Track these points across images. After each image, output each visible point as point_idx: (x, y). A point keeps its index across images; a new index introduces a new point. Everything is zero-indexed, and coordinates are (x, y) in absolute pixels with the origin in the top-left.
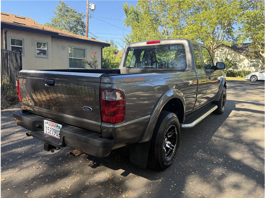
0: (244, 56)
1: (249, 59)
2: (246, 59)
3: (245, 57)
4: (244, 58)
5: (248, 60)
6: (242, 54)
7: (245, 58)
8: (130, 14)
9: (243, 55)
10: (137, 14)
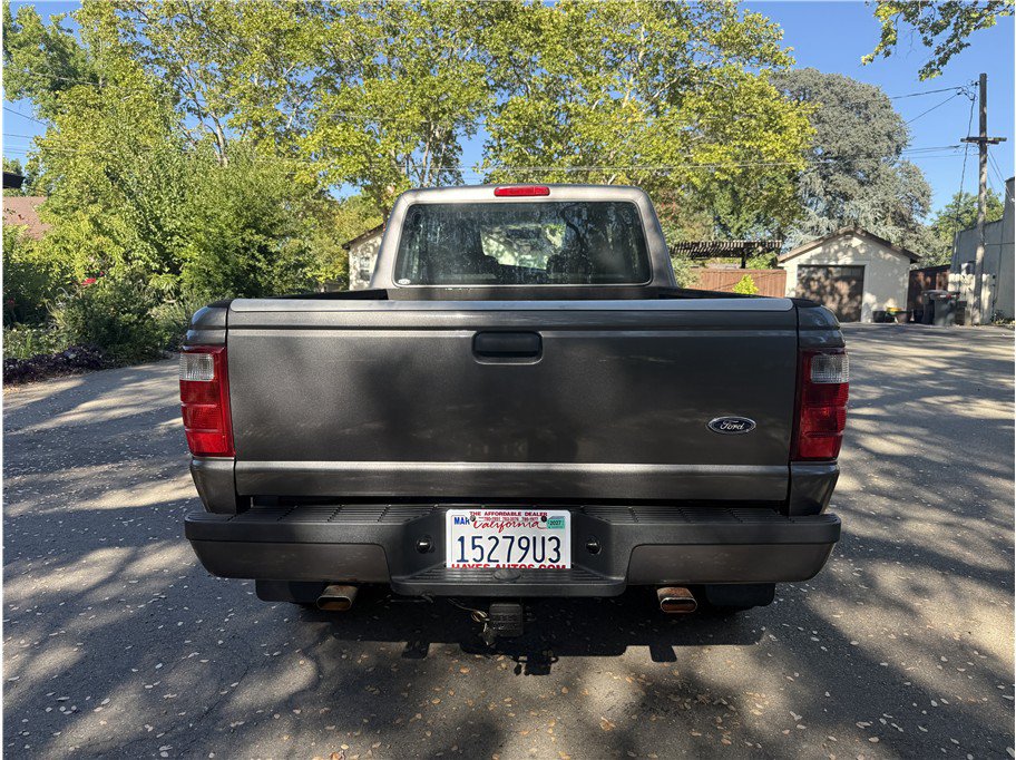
0: (500, 243)
1: (516, 254)
2: (506, 253)
3: (502, 247)
4: (501, 250)
5: (513, 255)
6: (495, 236)
7: (503, 251)
8: (21, 45)
9: (497, 240)
10: (62, 51)
